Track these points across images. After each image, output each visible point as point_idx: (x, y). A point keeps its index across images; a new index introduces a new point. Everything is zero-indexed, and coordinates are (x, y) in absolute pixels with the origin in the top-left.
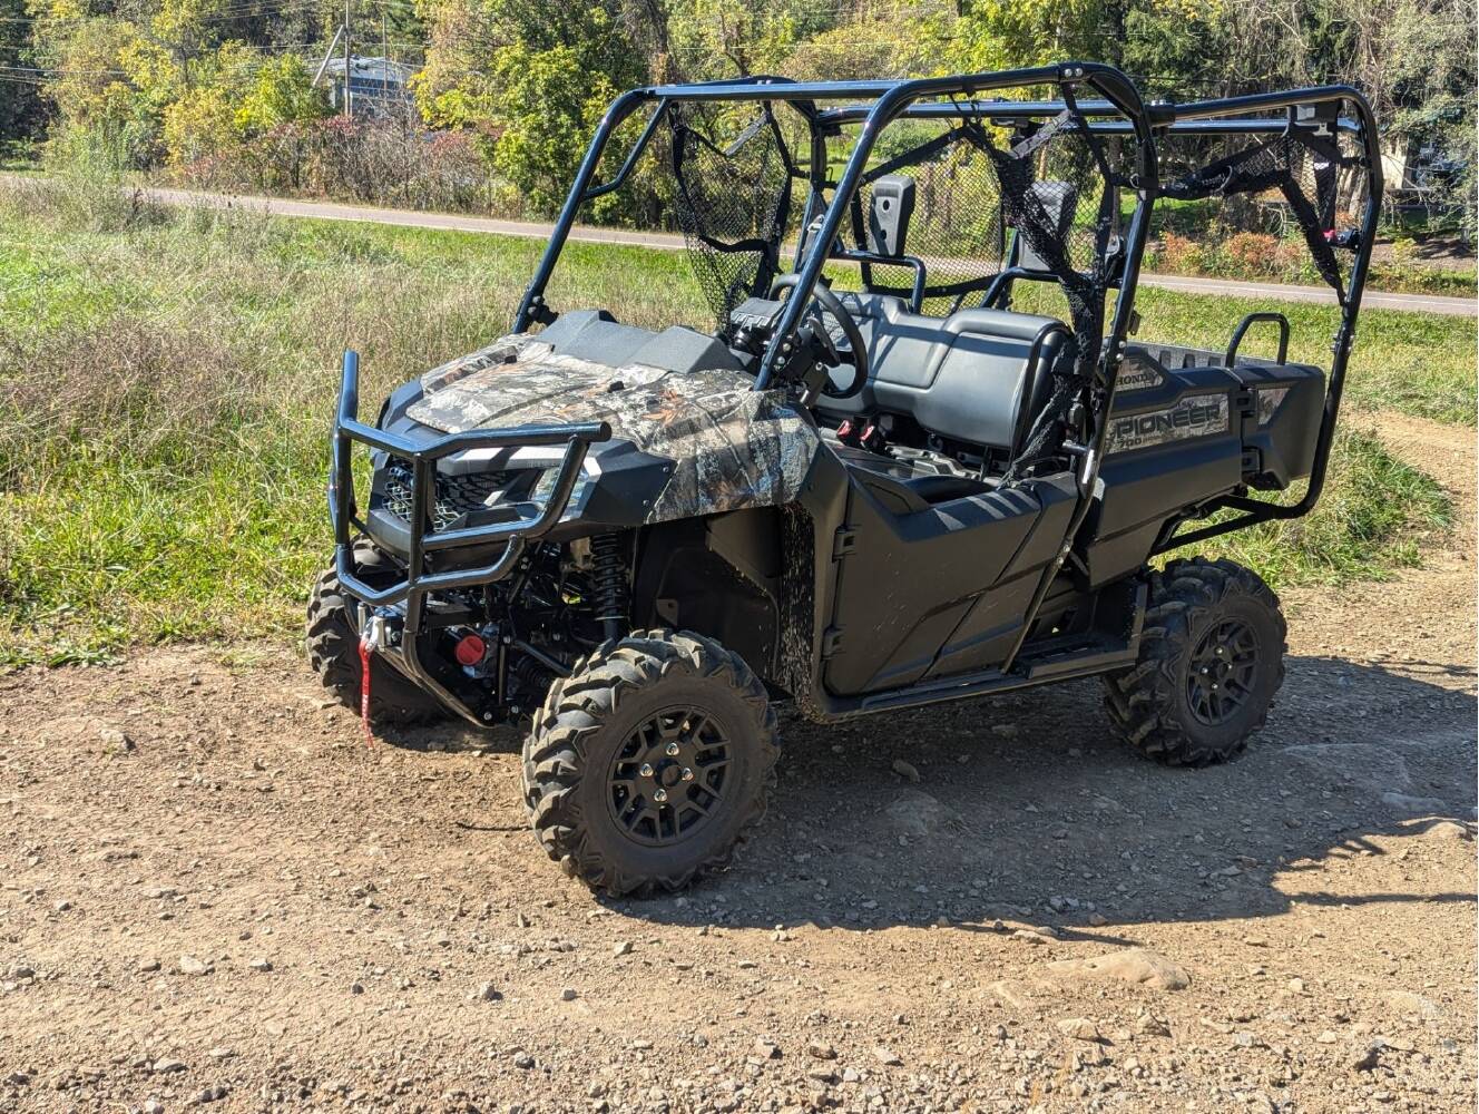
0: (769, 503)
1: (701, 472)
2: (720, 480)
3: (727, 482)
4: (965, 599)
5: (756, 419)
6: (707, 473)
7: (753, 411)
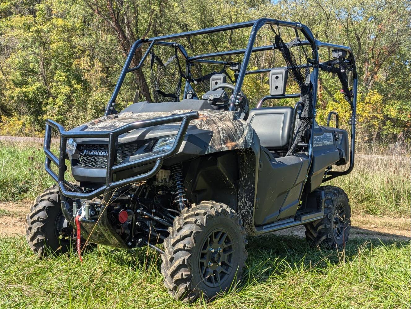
0: (243, 148)
1: (222, 136)
2: (228, 139)
3: (230, 139)
4: (285, 192)
5: (233, 120)
6: (223, 136)
7: (232, 118)
